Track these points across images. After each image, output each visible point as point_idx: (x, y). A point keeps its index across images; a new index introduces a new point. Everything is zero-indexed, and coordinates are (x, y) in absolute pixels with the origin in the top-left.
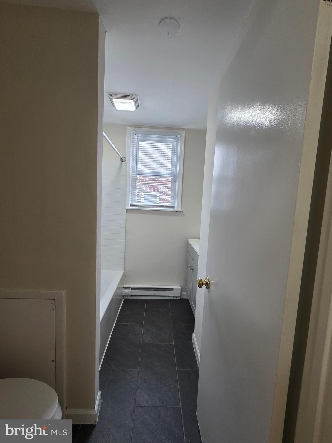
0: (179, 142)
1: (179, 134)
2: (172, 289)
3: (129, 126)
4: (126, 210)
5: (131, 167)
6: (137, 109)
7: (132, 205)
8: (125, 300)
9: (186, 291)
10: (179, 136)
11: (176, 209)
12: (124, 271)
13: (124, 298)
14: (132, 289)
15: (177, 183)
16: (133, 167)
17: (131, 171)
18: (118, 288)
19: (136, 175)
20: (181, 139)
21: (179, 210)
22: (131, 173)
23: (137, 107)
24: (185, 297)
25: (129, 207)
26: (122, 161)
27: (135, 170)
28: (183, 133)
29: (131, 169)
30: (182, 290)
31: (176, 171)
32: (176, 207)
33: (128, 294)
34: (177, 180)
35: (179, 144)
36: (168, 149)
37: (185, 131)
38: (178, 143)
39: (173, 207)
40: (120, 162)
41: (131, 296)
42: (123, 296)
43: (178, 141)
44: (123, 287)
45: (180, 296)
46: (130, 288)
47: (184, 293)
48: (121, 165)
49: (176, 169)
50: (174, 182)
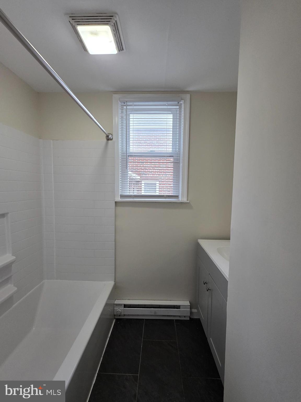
0: (183, 109)
1: (182, 99)
2: (178, 307)
3: (116, 92)
4: (114, 203)
5: (120, 147)
6: (121, 52)
7: (122, 196)
8: (117, 320)
9: (197, 308)
10: (182, 102)
11: (180, 199)
12: (115, 282)
13: (116, 317)
14: (125, 306)
15: (181, 165)
16: (122, 146)
17: (120, 151)
18: (107, 305)
19: (127, 157)
20: (185, 105)
21: (185, 200)
22: (120, 154)
23: (120, 47)
24: (195, 317)
25: (118, 199)
26: (108, 139)
27: (125, 149)
28: (188, 96)
29: (120, 149)
30: (191, 307)
31: (179, 149)
32: (180, 197)
33: (121, 313)
34: (181, 161)
35: (183, 112)
36: (168, 120)
37: (190, 95)
38: (180, 112)
39: (177, 197)
40: (105, 140)
41: (124, 315)
42: (115, 315)
43: (180, 108)
44: (114, 304)
45: (189, 316)
46: (123, 305)
47: (194, 310)
48: (107, 144)
49: (180, 146)
50: (176, 163)
